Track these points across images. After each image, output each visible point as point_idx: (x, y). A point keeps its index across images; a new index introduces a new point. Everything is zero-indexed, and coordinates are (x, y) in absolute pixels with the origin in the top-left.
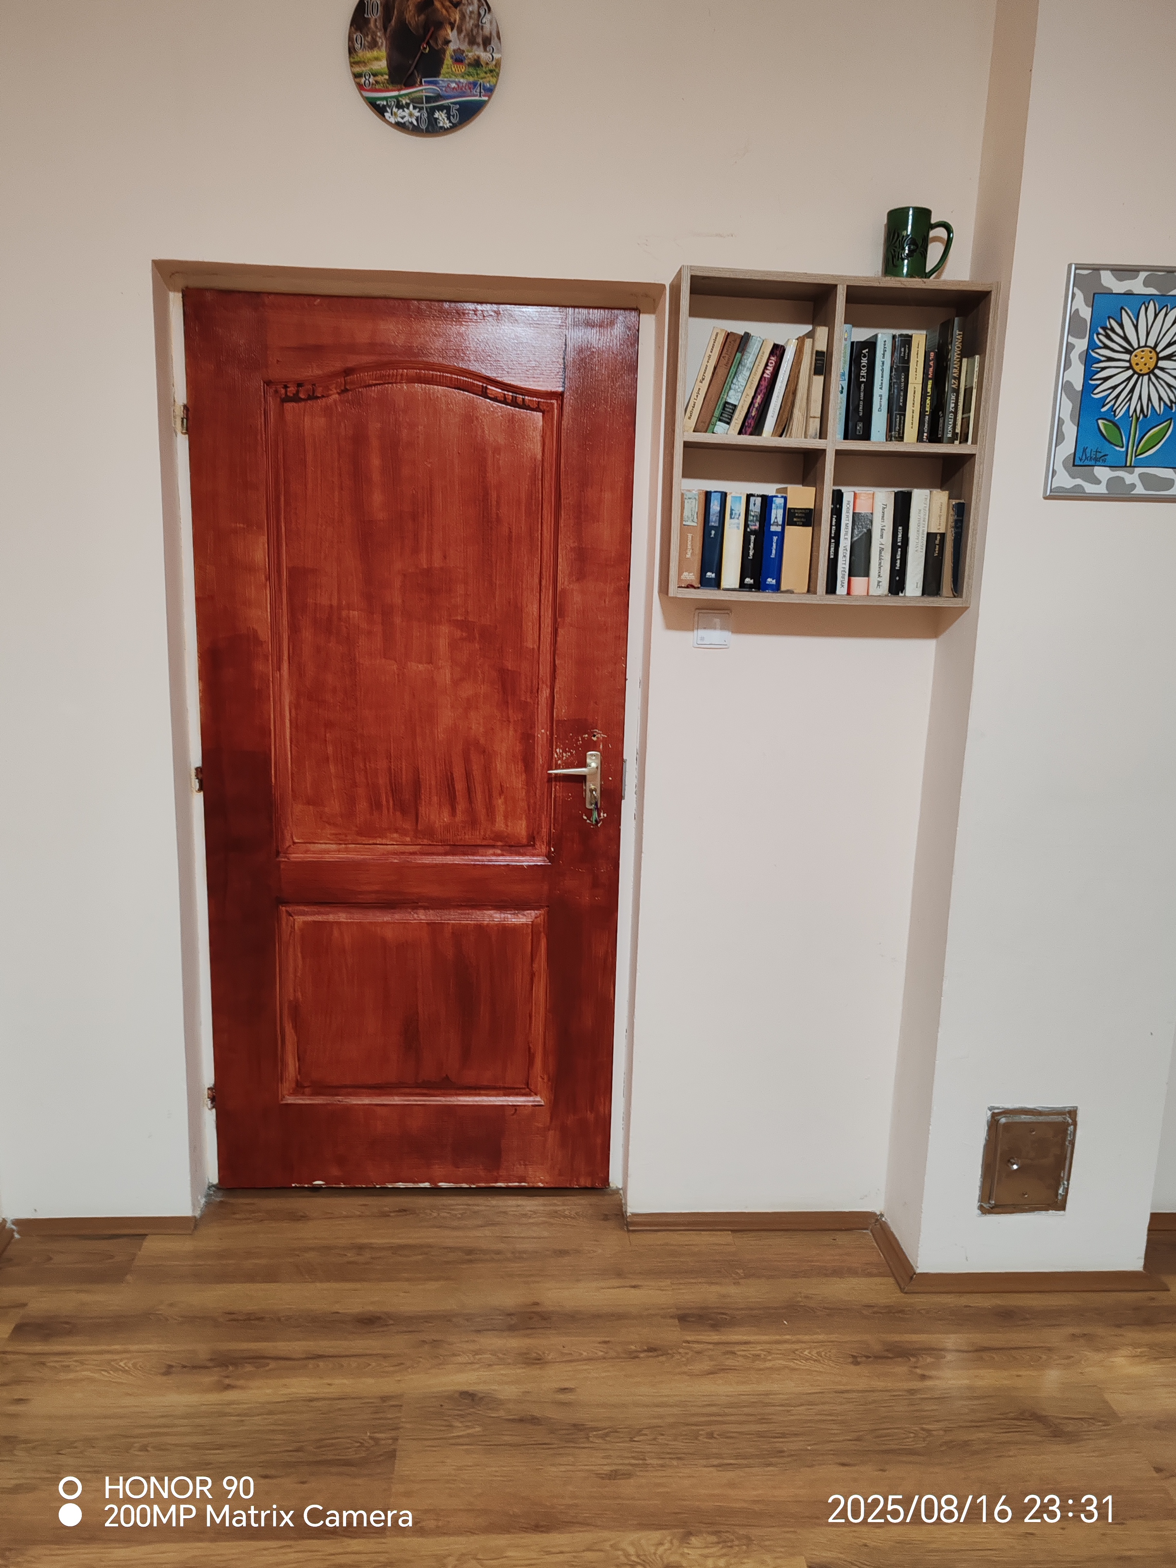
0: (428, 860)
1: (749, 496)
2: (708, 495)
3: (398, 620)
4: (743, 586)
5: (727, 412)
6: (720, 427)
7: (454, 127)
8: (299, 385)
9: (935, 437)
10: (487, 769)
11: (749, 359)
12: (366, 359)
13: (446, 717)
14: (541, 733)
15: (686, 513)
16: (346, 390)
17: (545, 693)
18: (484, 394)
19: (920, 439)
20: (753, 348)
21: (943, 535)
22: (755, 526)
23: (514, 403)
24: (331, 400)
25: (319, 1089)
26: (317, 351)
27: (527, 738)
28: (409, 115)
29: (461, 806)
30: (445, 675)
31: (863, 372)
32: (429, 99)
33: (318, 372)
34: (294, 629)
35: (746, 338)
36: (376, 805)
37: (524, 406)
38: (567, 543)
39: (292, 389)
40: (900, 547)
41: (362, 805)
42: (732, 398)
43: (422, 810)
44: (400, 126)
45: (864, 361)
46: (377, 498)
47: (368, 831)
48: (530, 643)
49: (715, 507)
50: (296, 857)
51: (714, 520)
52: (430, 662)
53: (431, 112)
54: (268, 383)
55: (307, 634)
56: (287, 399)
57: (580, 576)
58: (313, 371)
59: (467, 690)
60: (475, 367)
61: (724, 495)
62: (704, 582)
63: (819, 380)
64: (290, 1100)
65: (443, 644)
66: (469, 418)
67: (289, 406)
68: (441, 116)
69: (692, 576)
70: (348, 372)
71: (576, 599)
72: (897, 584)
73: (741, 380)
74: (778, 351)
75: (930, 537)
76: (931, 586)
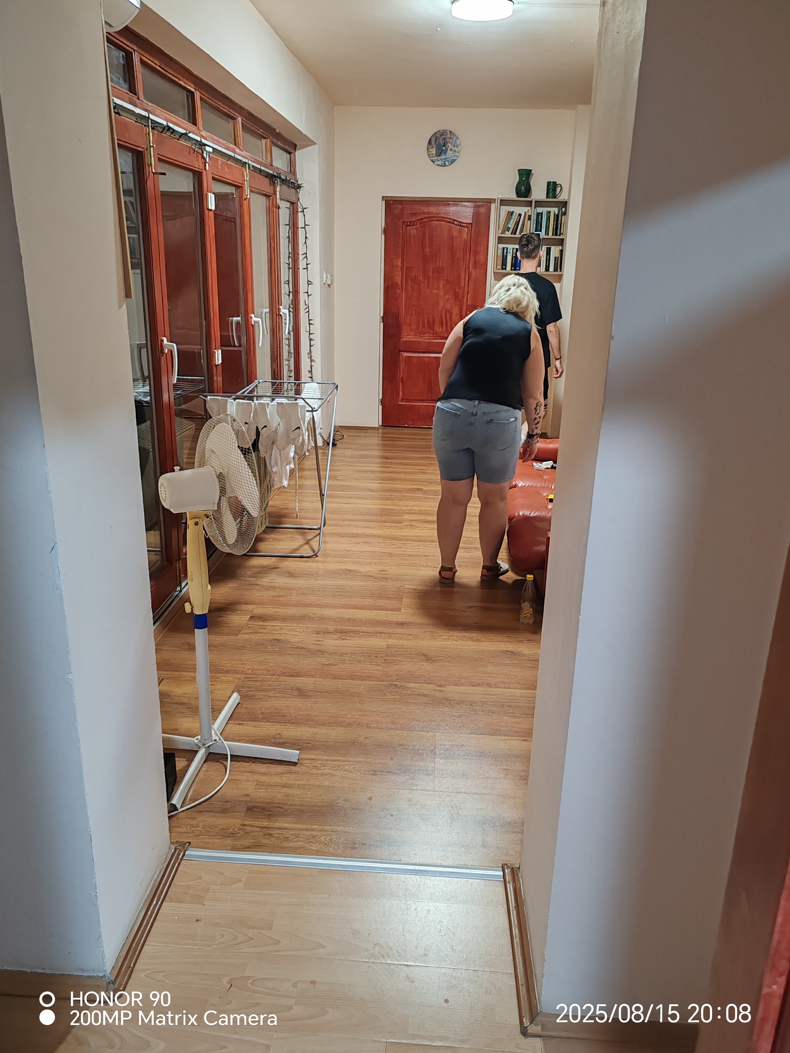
0: (436, 341)
1: (513, 248)
2: (504, 248)
3: (431, 279)
4: (511, 270)
5: (508, 229)
6: (507, 233)
7: (449, 165)
8: (411, 222)
9: (556, 235)
10: (451, 317)
11: (513, 217)
12: (426, 216)
13: (441, 304)
14: (464, 308)
15: (499, 252)
16: (421, 224)
17: (466, 297)
18: (453, 223)
19: (553, 235)
20: (514, 214)
21: (558, 257)
22: (514, 255)
23: (461, 226)
24: (418, 226)
25: (407, 400)
26: (415, 214)
27: (461, 310)
28: (440, 163)
29: (444, 327)
30: (442, 294)
31: (540, 219)
32: (444, 159)
33: (415, 219)
34: (406, 281)
35: (513, 212)
36: (424, 326)
37: (463, 226)
38: (472, 260)
39: (409, 223)
40: (548, 261)
41: (421, 326)
42: (509, 226)
43: (435, 328)
44: (438, 165)
45: (540, 217)
46: (427, 250)
47: (422, 333)
48: (462, 285)
49: (505, 251)
50: (404, 339)
51: (505, 254)
52: (438, 290)
53: (445, 162)
54: (403, 222)
55: (409, 283)
56: (408, 226)
57: (475, 268)
58: (414, 219)
59: (447, 297)
60: (451, 217)
61: (507, 248)
62: (503, 269)
63: (529, 221)
64: (400, 403)
65: (441, 286)
66: (450, 230)
67: (408, 227)
68: (447, 163)
69: (499, 267)
70: (422, 219)
71: (474, 275)
72: (547, 269)
73: (511, 222)
74: (520, 215)
75: (555, 258)
76: (556, 270)
